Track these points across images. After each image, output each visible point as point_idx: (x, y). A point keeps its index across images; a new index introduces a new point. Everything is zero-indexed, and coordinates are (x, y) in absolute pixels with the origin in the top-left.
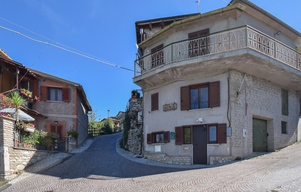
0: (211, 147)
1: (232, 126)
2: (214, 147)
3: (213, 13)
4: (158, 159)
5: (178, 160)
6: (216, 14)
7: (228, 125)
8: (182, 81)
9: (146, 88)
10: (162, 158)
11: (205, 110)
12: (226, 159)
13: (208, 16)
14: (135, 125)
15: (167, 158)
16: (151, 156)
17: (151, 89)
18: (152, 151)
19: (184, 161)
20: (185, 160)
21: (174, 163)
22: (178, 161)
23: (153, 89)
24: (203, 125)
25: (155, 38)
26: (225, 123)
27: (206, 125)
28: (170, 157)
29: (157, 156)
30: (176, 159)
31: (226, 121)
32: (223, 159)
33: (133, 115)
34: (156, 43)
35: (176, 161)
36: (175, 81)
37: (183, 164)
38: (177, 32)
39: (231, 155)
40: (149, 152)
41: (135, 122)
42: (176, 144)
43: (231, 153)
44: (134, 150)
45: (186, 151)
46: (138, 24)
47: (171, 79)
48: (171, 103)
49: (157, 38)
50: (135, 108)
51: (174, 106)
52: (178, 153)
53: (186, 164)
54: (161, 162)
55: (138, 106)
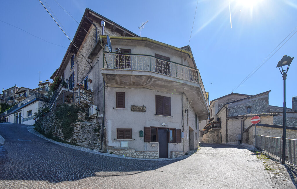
0: (172, 145)
1: (184, 131)
2: (174, 145)
3: (176, 49)
4: (128, 154)
5: (149, 154)
6: (176, 50)
7: (182, 131)
8: (150, 89)
9: (110, 84)
10: (131, 153)
11: (167, 117)
12: (182, 154)
13: (171, 49)
14: (84, 118)
15: (137, 153)
16: (119, 151)
17: (115, 86)
18: (118, 146)
19: (153, 155)
20: (155, 154)
21: (145, 157)
22: (148, 156)
23: (118, 88)
24: (166, 128)
25: (124, 40)
26: (180, 129)
27: (168, 129)
28: (141, 152)
29: (126, 152)
30: (147, 154)
31: (181, 128)
32: (180, 154)
33: (81, 106)
34: (122, 45)
35: (147, 155)
36: (144, 88)
37: (152, 158)
38: (145, 46)
39: (183, 151)
40: (114, 147)
41: (84, 114)
42: (145, 141)
43: (184, 150)
44: (88, 144)
45: (154, 148)
46: (90, 12)
47: (140, 84)
48: (140, 105)
49: (126, 41)
50: (82, 99)
51: (143, 109)
52: (147, 149)
53: (156, 158)
54: (132, 156)
55: (86, 98)
